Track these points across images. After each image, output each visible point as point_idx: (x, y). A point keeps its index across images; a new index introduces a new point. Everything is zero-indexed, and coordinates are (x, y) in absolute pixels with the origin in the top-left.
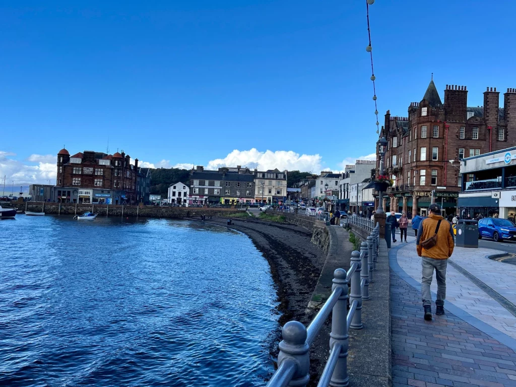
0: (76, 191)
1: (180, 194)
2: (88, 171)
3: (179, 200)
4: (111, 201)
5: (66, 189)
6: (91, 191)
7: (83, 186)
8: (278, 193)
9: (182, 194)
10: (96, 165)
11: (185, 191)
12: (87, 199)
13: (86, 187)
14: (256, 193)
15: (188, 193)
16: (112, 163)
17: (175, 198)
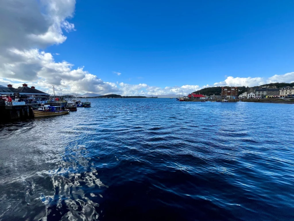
0: (226, 96)
1: (251, 95)
2: (229, 92)
3: (251, 97)
4: (235, 98)
5: (224, 96)
6: (230, 96)
7: (228, 95)
8: (290, 93)
9: (252, 96)
10: (231, 90)
11: (253, 94)
12: (229, 98)
13: (229, 95)
14: (280, 94)
15: (254, 95)
16: (235, 89)
17: (250, 97)
